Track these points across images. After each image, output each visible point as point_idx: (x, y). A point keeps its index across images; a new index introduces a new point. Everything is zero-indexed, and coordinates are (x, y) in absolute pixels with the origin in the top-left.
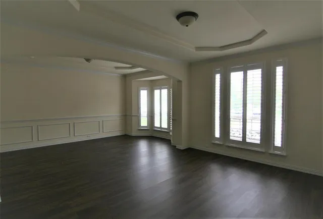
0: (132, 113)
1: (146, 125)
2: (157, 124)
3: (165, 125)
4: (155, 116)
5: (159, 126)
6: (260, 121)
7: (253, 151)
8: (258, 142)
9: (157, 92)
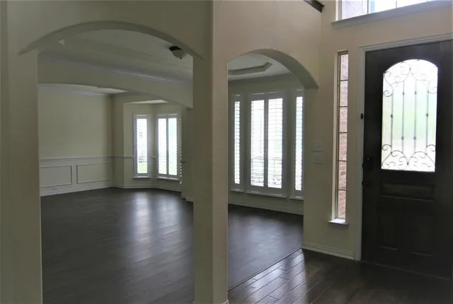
0: (123, 154)
1: (146, 172)
2: (162, 170)
3: (173, 171)
4: (159, 158)
5: (166, 173)
6: (281, 162)
7: (269, 197)
8: (280, 187)
9: (162, 122)
